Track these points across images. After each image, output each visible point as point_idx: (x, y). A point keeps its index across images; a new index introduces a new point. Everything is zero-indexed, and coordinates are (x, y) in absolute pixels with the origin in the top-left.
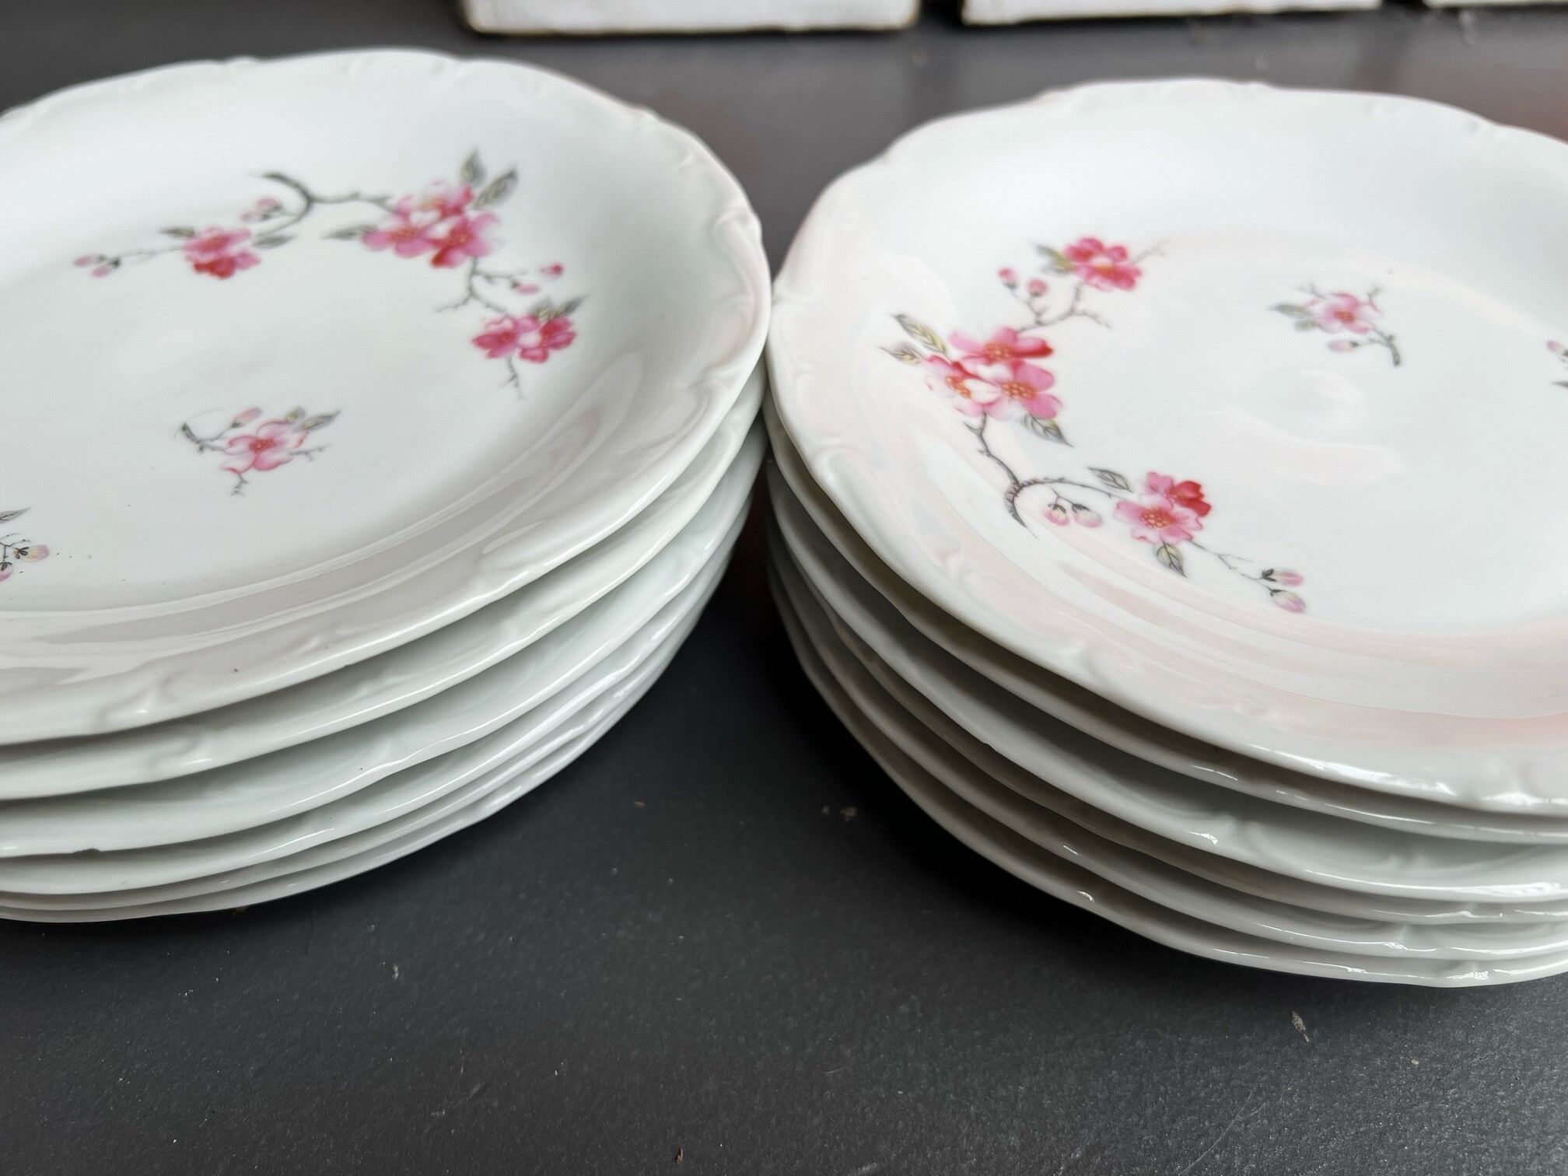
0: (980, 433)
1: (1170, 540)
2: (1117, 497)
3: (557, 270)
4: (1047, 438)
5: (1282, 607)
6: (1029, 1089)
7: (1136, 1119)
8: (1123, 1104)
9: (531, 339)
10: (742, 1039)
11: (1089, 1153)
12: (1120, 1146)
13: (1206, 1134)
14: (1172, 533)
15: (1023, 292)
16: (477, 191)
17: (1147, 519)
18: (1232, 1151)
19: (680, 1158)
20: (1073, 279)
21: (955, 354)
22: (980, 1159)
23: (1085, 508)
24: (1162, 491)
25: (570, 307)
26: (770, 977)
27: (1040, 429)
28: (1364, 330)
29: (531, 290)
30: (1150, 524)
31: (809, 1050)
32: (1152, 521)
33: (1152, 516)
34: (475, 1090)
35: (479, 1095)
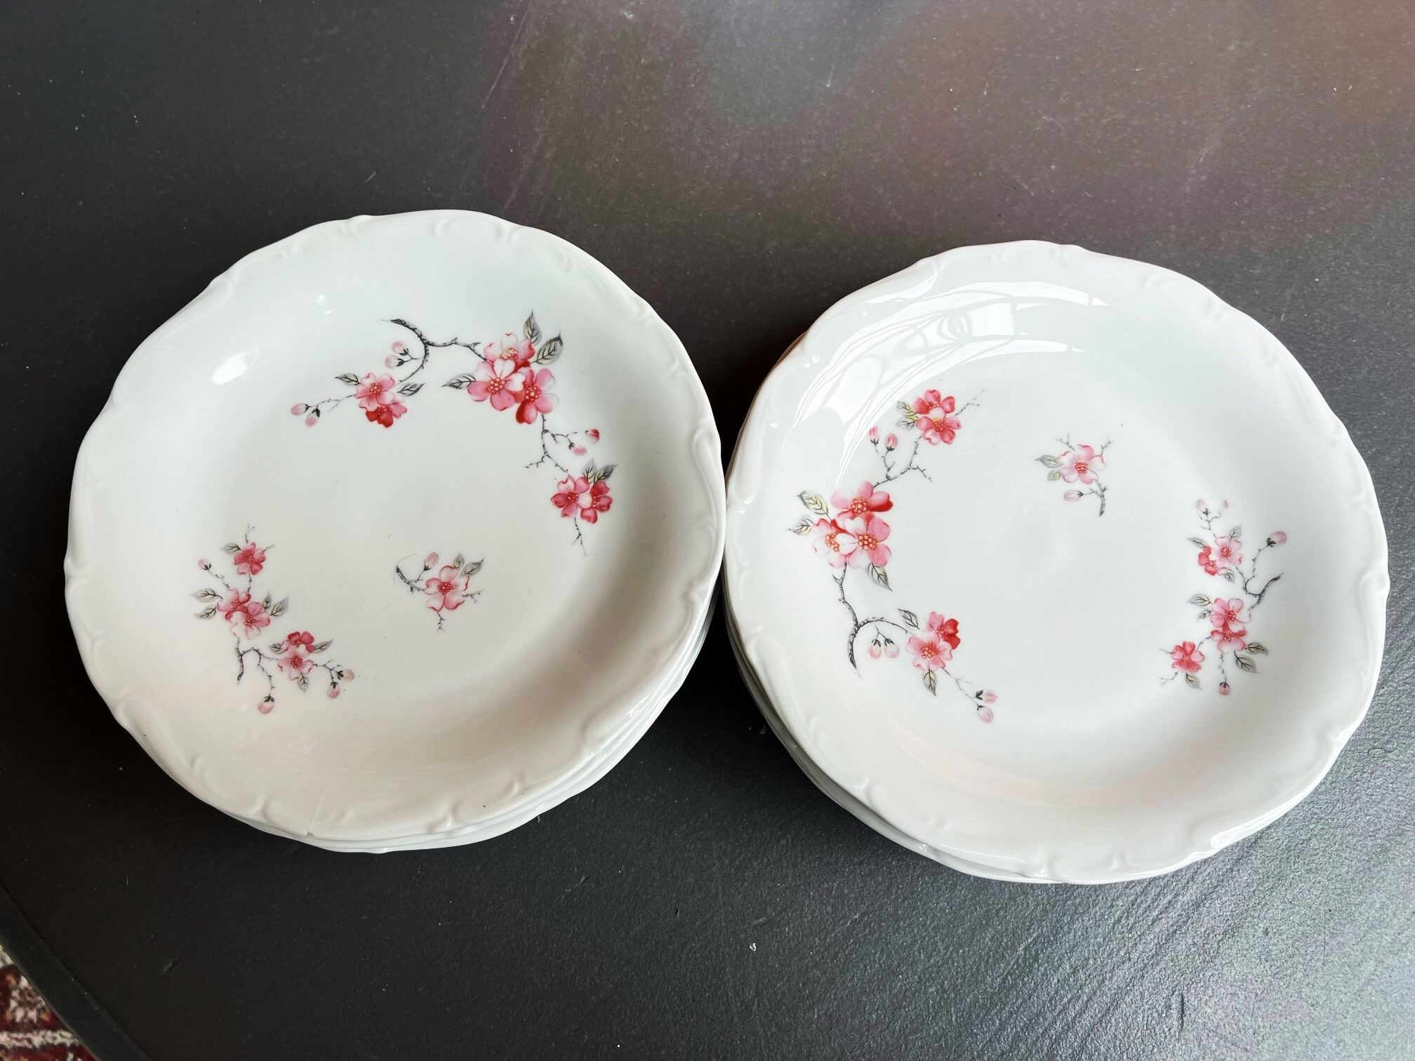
0: (840, 582)
1: (933, 668)
2: (910, 633)
3: (596, 434)
4: (878, 584)
5: (981, 718)
6: (839, 884)
7: (886, 900)
8: (882, 893)
9: (585, 500)
10: (705, 856)
11: (862, 916)
12: (877, 913)
13: (918, 908)
14: (935, 663)
15: (882, 447)
16: (537, 348)
17: (923, 651)
18: (927, 917)
19: (678, 914)
20: (916, 432)
21: (833, 514)
22: (813, 917)
23: (892, 642)
24: (936, 628)
25: (607, 473)
26: (719, 824)
27: (876, 576)
28: (1089, 482)
29: (581, 451)
30: (925, 655)
31: (737, 863)
32: (926, 653)
33: (927, 649)
34: (583, 879)
35: (585, 881)
